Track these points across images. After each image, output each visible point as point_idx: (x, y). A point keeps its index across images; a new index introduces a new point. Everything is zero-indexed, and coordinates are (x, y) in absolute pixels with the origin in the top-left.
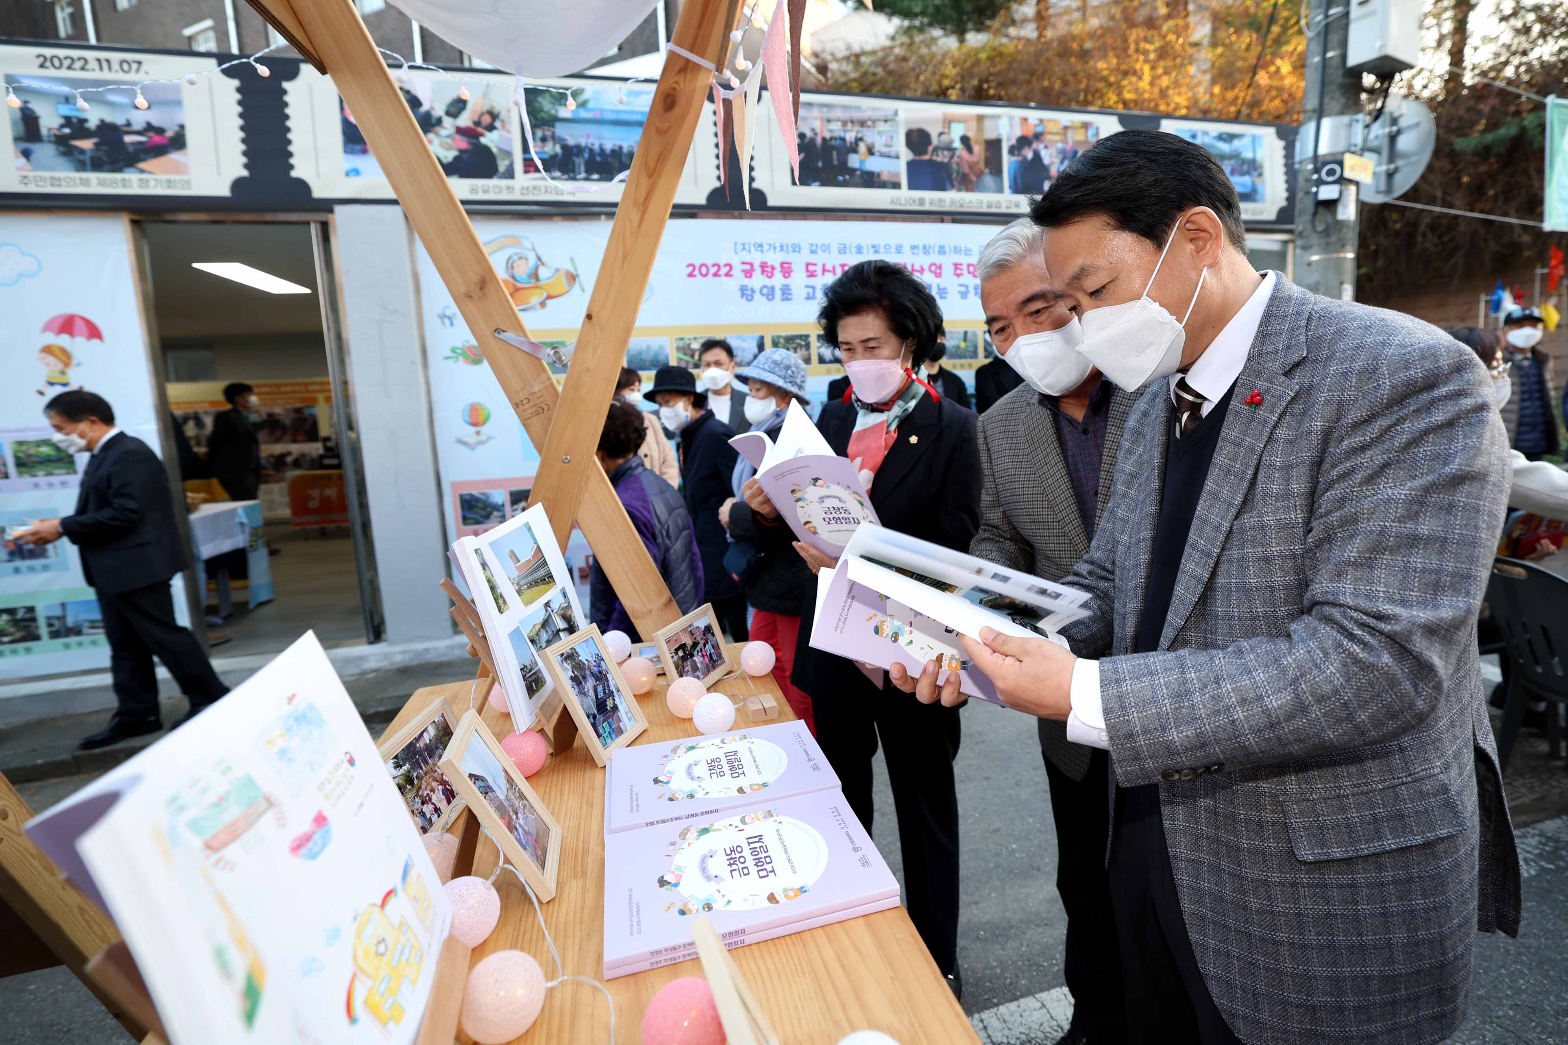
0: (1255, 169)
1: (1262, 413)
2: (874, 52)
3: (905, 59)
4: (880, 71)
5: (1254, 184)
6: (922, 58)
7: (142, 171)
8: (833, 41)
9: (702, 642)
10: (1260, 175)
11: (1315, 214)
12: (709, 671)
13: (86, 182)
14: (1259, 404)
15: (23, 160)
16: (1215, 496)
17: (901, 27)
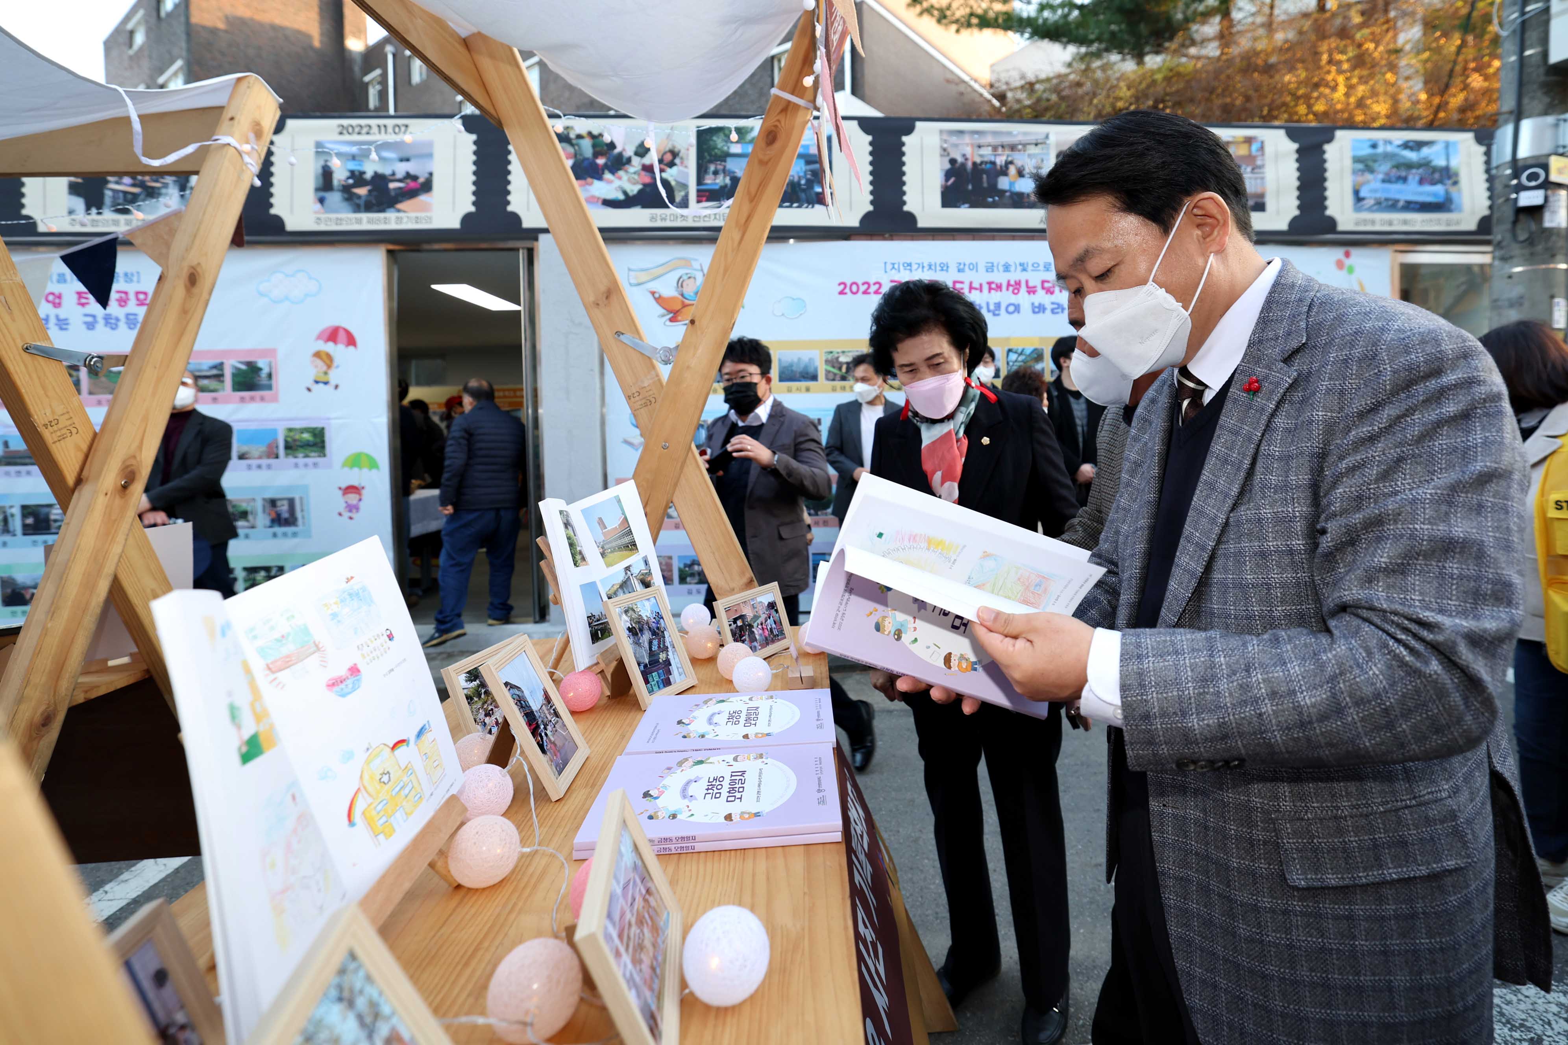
0: (1449, 177)
1: (1259, 400)
2: (1048, 80)
3: (1079, 84)
4: (1054, 97)
5: (1447, 192)
6: (1096, 82)
7: (399, 211)
8: (1008, 71)
9: (763, 617)
10: (1455, 183)
11: (1515, 222)
12: (767, 644)
13: (359, 221)
14: (1257, 391)
15: (319, 205)
16: (1212, 486)
17: (1078, 54)
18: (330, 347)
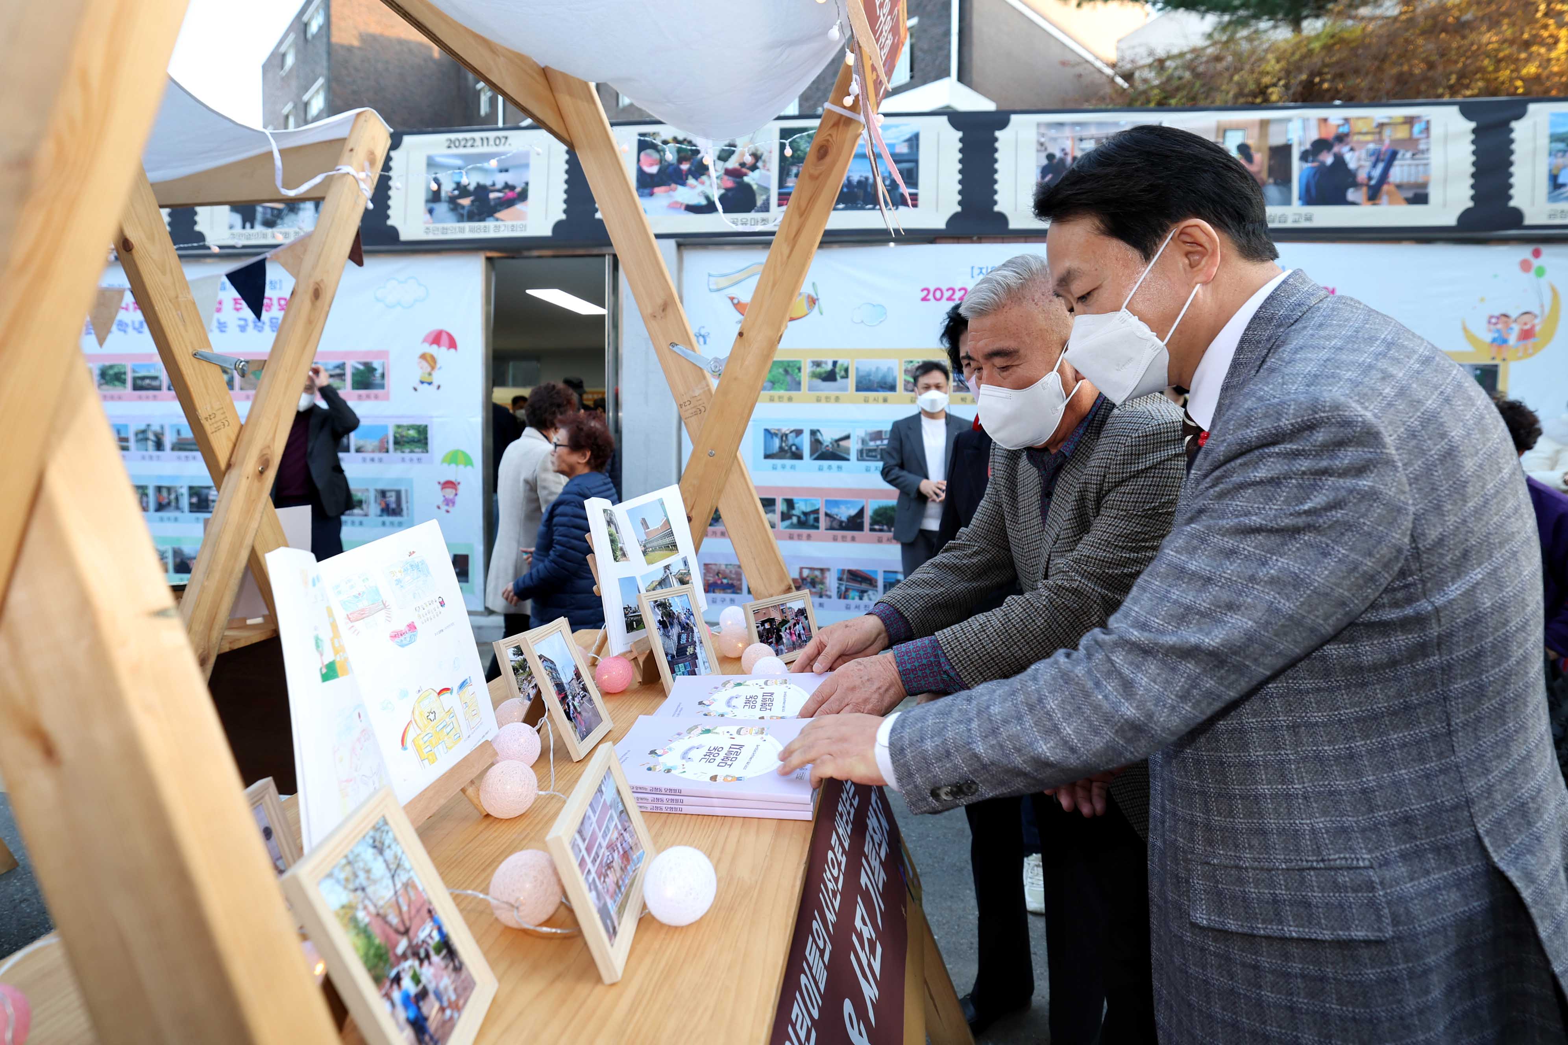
3: (1218, 59)
4: (1187, 75)
6: (1238, 56)
8: (1134, 47)
15: (428, 216)
17: (1220, 23)
18: (434, 350)
